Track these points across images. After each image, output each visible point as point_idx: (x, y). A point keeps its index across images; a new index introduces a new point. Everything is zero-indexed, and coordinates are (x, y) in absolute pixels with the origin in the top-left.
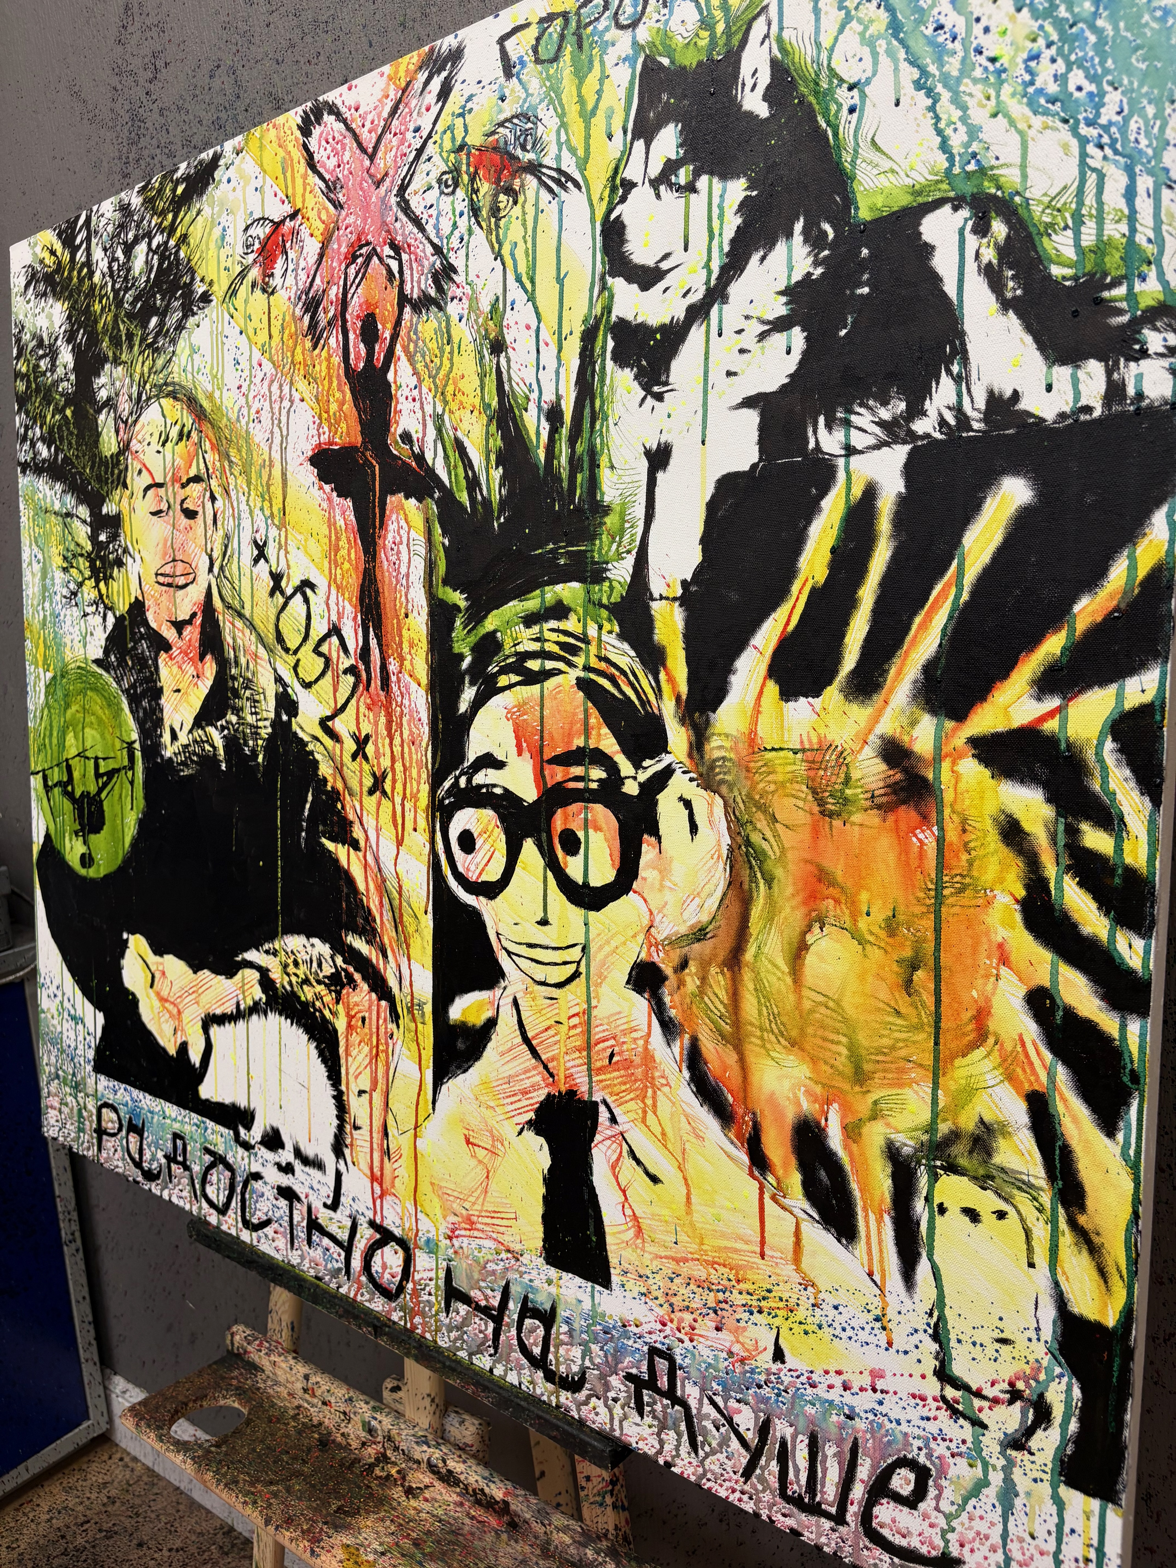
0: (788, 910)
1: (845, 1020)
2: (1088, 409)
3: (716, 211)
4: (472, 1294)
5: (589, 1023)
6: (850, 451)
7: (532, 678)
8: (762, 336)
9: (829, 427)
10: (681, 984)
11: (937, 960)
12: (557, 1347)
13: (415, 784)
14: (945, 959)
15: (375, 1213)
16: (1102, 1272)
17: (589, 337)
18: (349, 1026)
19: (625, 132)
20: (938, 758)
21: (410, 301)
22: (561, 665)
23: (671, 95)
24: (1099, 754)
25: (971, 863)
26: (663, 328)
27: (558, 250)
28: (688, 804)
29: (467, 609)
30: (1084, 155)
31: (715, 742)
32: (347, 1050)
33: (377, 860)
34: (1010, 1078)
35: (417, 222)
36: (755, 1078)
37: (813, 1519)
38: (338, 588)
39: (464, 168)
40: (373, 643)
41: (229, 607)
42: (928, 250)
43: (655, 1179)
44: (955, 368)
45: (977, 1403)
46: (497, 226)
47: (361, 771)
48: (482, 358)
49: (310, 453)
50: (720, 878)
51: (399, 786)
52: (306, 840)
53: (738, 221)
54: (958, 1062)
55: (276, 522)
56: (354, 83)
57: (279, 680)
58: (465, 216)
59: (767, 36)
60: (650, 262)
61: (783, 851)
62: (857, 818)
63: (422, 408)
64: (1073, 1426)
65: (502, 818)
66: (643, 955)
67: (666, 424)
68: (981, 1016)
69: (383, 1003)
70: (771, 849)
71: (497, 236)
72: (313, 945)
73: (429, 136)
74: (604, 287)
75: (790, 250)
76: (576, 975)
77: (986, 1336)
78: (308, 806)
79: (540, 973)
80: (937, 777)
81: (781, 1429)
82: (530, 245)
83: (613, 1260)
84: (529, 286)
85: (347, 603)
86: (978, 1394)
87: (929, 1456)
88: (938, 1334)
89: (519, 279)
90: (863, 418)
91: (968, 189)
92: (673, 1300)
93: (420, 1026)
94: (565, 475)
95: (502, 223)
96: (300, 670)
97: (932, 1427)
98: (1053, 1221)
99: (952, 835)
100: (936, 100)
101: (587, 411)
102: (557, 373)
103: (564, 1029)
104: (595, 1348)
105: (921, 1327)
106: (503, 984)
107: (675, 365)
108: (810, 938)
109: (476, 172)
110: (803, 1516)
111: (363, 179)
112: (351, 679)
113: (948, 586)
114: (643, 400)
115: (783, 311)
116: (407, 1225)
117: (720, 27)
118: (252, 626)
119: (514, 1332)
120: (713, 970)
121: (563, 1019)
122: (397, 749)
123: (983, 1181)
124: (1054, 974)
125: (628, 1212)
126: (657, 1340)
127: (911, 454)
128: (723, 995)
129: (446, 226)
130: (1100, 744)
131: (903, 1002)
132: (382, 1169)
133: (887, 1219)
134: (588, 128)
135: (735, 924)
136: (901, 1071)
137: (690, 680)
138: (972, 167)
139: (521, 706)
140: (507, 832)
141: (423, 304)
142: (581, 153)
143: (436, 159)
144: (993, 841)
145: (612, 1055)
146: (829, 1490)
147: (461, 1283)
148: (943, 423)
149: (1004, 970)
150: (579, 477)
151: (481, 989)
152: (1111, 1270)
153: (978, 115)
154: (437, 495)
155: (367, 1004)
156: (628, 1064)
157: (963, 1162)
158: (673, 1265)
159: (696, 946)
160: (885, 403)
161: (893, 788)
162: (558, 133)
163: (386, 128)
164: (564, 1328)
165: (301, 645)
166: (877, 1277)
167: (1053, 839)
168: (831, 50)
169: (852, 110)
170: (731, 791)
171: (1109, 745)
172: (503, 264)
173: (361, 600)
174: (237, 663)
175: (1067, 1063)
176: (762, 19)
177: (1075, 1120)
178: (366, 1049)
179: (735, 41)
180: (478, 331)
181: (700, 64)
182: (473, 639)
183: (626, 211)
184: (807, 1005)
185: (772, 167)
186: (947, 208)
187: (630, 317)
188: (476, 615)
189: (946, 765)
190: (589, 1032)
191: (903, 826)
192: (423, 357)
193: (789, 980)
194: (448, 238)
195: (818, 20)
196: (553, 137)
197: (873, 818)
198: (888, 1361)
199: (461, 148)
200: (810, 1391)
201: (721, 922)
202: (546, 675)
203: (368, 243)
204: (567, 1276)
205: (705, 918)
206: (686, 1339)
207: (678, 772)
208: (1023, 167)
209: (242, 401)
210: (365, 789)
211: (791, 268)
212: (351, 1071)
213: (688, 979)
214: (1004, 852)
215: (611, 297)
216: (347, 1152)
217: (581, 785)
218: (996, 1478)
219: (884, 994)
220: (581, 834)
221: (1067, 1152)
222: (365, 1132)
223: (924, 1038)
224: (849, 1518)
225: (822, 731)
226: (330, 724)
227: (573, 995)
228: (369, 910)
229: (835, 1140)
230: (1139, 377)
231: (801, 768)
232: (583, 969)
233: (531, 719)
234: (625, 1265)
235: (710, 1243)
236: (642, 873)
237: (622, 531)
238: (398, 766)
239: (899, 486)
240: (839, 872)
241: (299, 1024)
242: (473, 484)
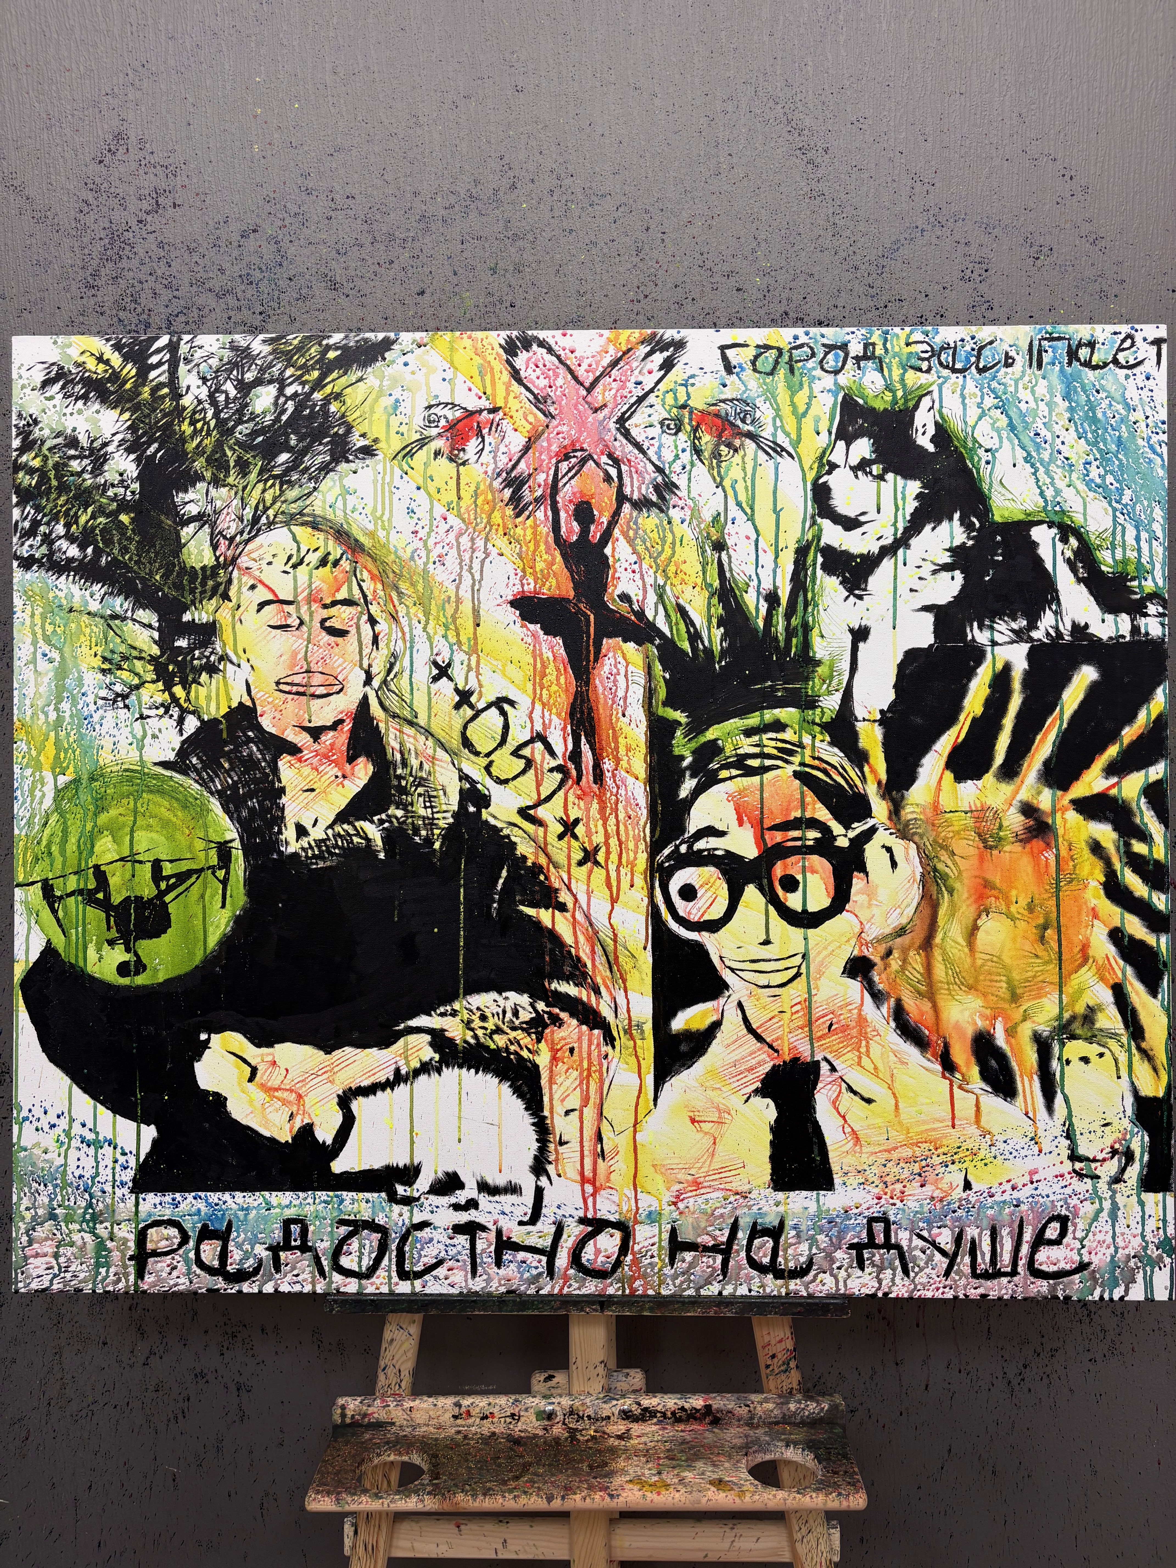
0: (964, 908)
1: (1004, 967)
2: (1123, 637)
3: (899, 496)
4: (699, 1240)
5: (810, 1007)
6: (994, 643)
7: (751, 772)
8: (934, 572)
9: (980, 628)
10: (886, 966)
11: (1058, 922)
12: (785, 1251)
13: (631, 854)
14: (1063, 921)
15: (586, 1209)
16: (1155, 1070)
17: (802, 552)
18: (554, 1059)
19: (830, 433)
20: (1054, 811)
21: (630, 500)
22: (779, 763)
23: (865, 421)
24: (1138, 805)
25: (1075, 867)
26: (861, 556)
27: (775, 493)
28: (889, 850)
29: (687, 724)
30: (1115, 516)
31: (908, 809)
32: (551, 1081)
33: (588, 917)
34: (1102, 979)
35: (638, 446)
36: (944, 1016)
37: (996, 1282)
38: (544, 705)
39: (686, 420)
40: (585, 748)
41: (395, 716)
42: (1035, 545)
43: (869, 1101)
44: (1054, 607)
45: (1093, 1165)
46: (719, 466)
47: (569, 848)
48: (704, 552)
49: (510, 598)
50: (915, 894)
51: (614, 857)
52: (498, 910)
53: (916, 504)
54: (1073, 976)
55: (465, 648)
56: (569, 332)
57: (464, 777)
58: (688, 453)
59: (932, 408)
60: (852, 515)
61: (960, 872)
62: (1007, 848)
63: (642, 578)
64: (1146, 1158)
65: (724, 873)
66: (856, 953)
67: (866, 615)
68: (1085, 948)
69: (596, 1032)
70: (952, 872)
71: (719, 473)
72: (506, 998)
73: (652, 391)
74: (814, 523)
75: (951, 527)
76: (798, 975)
77: (1096, 1126)
78: (501, 881)
79: (763, 980)
80: (1054, 822)
81: (971, 1232)
82: (749, 484)
83: (835, 1167)
84: (749, 511)
85: (554, 717)
86: (1095, 1160)
87: (1068, 1209)
88: (1069, 1135)
89: (739, 504)
90: (1001, 626)
91: (1056, 519)
92: (887, 1179)
93: (639, 1042)
94: (781, 638)
95: (723, 464)
96: (492, 770)
97: (1068, 1191)
98: (1129, 1051)
99: (1064, 852)
100: (1036, 471)
101: (801, 599)
102: (775, 572)
103: (786, 1016)
104: (821, 1238)
105: (1058, 1134)
106: (727, 994)
107: (871, 579)
108: (979, 923)
109: (698, 426)
110: (989, 1283)
111: (577, 403)
112: (558, 776)
113: (1055, 719)
114: (847, 598)
115: (949, 560)
116: (625, 1209)
117: (900, 394)
118: (428, 733)
119: (743, 1254)
120: (912, 953)
121: (786, 1008)
122: (612, 828)
123: (1090, 1040)
124: (1122, 919)
125: (848, 1130)
126: (875, 1212)
127: (1031, 649)
128: (919, 967)
129: (668, 456)
130: (1139, 800)
131: (1039, 949)
132: (595, 1170)
133: (1035, 1078)
134: (799, 423)
135: (927, 921)
136: (1041, 988)
137: (888, 771)
138: (1057, 508)
139: (741, 792)
140: (728, 882)
141: (643, 504)
142: (794, 436)
143: (659, 407)
144: (1087, 853)
145: (831, 1025)
146: (1006, 1257)
147: (686, 1235)
148: (1048, 634)
149: (1096, 922)
150: (794, 641)
151: (704, 1001)
152: (1160, 1067)
153: (1061, 484)
154: (657, 642)
155: (576, 1037)
156: (845, 1028)
157: (1079, 1032)
158: (886, 1155)
159: (899, 940)
160: (1014, 620)
161: (1029, 830)
162: (774, 420)
163: (605, 373)
164: (793, 1233)
165: (495, 749)
166: (1031, 1115)
167: (1118, 849)
168: (974, 427)
169: (988, 463)
170: (922, 838)
171: (1143, 800)
172: (724, 491)
173: (572, 714)
174: (404, 764)
175: (1131, 964)
176: (928, 398)
177: (1137, 993)
178: (575, 1074)
179: (911, 404)
180: (700, 532)
181: (885, 410)
182: (694, 745)
183: (832, 480)
184: (979, 962)
185: (936, 480)
186: (1045, 526)
187: (836, 545)
188: (696, 727)
189: (1058, 815)
190: (810, 1013)
191: (1035, 851)
192: (644, 542)
193: (966, 950)
194: (670, 464)
195: (965, 409)
196: (770, 422)
197: (1018, 847)
198: (1039, 1162)
199: (684, 406)
200: (990, 1200)
201: (917, 921)
202: (763, 770)
203: (582, 449)
204: (792, 1194)
205: (904, 921)
206: (898, 1202)
207: (881, 830)
208: (1085, 515)
209: (420, 544)
210: (574, 862)
211: (952, 538)
212: (556, 1097)
213: (893, 963)
214: (1093, 859)
215: (820, 530)
216: (551, 1169)
217: (799, 843)
218: (1107, 1205)
219: (1028, 947)
220: (799, 877)
221: (1134, 1012)
222: (575, 1145)
223: (1053, 968)
224: (1020, 1269)
225: (983, 799)
226: (532, 812)
227: (797, 989)
228: (579, 959)
229: (1000, 1040)
230: (1146, 625)
231: (970, 821)
232: (803, 970)
233: (753, 800)
234: (846, 1168)
235: (914, 1130)
236: (853, 897)
237: (831, 677)
238: (613, 842)
239: (1025, 665)
240: (997, 880)
241: (486, 1070)
242: (694, 637)
